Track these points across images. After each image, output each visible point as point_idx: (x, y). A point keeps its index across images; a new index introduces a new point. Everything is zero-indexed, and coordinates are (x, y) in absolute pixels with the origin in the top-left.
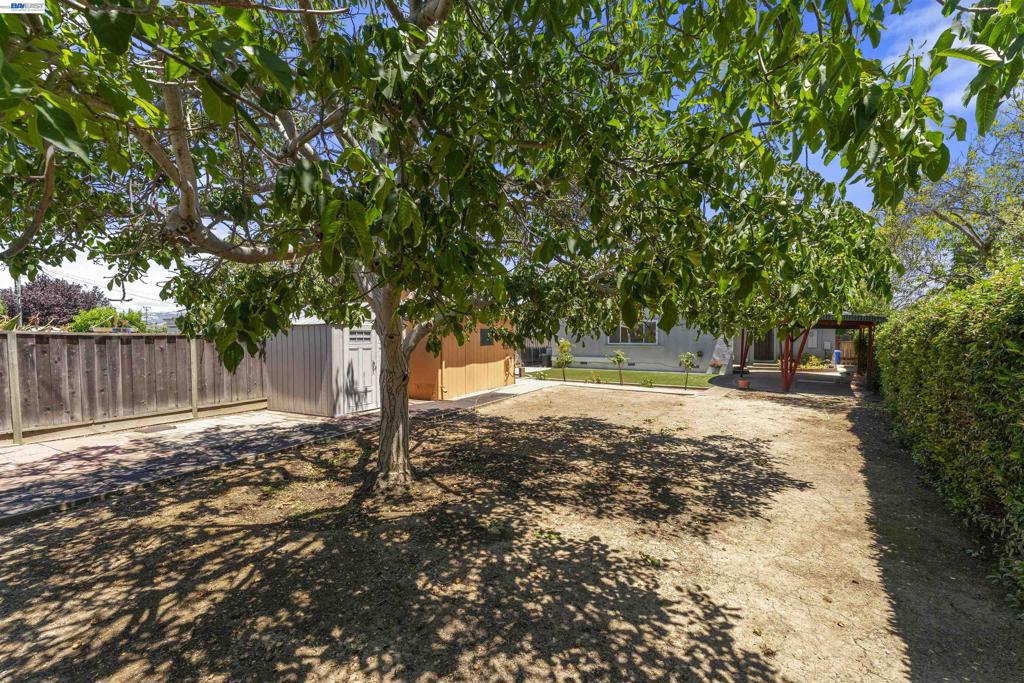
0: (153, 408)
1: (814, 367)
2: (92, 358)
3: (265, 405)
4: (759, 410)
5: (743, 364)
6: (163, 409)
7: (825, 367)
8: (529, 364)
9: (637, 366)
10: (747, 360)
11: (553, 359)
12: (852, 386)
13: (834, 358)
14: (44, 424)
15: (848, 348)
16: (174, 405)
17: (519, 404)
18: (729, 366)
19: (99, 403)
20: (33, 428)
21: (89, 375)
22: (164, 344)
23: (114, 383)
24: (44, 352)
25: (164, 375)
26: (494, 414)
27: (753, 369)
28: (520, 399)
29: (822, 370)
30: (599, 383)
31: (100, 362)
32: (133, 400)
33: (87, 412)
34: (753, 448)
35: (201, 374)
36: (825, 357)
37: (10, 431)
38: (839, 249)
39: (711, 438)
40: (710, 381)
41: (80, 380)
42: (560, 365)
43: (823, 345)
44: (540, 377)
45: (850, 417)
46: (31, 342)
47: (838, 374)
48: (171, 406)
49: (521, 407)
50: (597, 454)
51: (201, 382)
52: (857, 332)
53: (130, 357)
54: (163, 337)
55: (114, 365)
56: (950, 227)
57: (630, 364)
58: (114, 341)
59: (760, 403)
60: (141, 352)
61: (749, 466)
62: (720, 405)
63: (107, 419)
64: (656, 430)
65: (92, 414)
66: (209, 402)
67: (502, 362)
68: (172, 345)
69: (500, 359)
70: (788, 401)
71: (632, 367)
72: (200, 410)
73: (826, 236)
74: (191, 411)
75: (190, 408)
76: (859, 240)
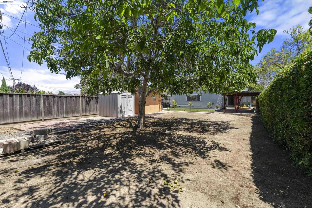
0: (71, 115)
1: (245, 108)
2: (58, 102)
3: (98, 115)
4: (228, 116)
5: (225, 106)
6: (74, 115)
8: (164, 107)
9: (195, 107)
10: (226, 106)
11: (171, 106)
12: (255, 112)
13: (250, 105)
14: (48, 118)
15: (255, 102)
16: (76, 114)
17: (164, 115)
18: (221, 107)
19: (60, 113)
20: (46, 118)
21: (58, 105)
22: (74, 98)
23: (63, 108)
24: (48, 100)
25: (74, 106)
26: (159, 117)
27: (228, 108)
28: (164, 114)
29: (247, 108)
30: (185, 111)
31: (60, 102)
32: (67, 113)
33: (57, 115)
34: (226, 123)
35: (82, 106)
36: (248, 105)
37: (41, 119)
38: (244, 73)
39: (215, 121)
40: (215, 111)
41: (56, 107)
42: (173, 107)
43: (247, 101)
44: (168, 110)
45: (251, 117)
46: (46, 97)
47: (251, 109)
48: (76, 115)
49: (166, 116)
50: (187, 124)
51: (82, 109)
53: (67, 101)
54: (73, 97)
55: (63, 103)
56: (279, 68)
57: (193, 107)
58: (63, 97)
59: (229, 115)
60: (69, 100)
61: (225, 126)
62: (218, 115)
63: (62, 117)
64: (201, 120)
65: (58, 116)
66: (84, 114)
67: (158, 105)
68: (76, 99)
69: (157, 104)
70: (236, 115)
72: (82, 116)
73: (242, 70)
74: (80, 116)
75: (80, 115)
76: (249, 71)
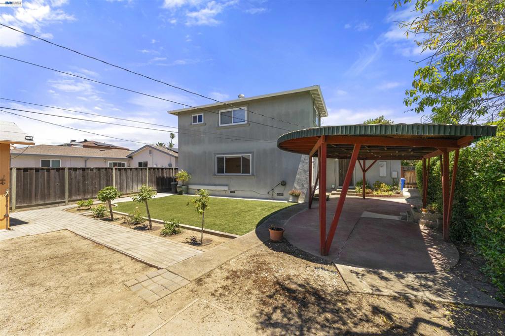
1: (384, 194)
7: (393, 193)
9: (236, 194)
13: (400, 185)
15: (412, 176)
36: (393, 184)
43: (391, 174)
47: (403, 201)
52: (419, 163)
57: (231, 192)
71: (232, 194)
